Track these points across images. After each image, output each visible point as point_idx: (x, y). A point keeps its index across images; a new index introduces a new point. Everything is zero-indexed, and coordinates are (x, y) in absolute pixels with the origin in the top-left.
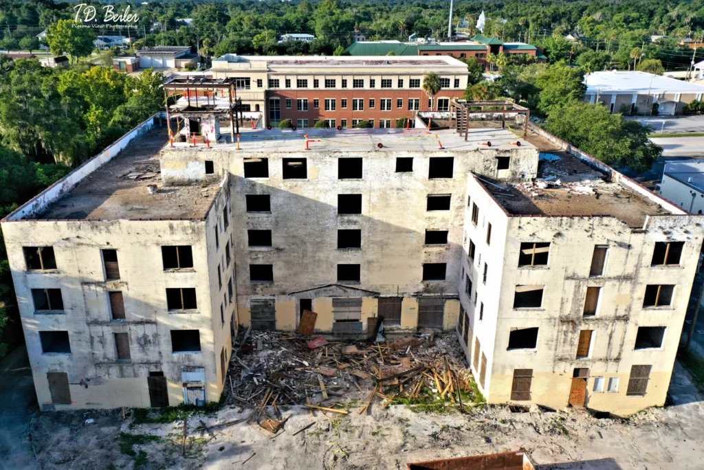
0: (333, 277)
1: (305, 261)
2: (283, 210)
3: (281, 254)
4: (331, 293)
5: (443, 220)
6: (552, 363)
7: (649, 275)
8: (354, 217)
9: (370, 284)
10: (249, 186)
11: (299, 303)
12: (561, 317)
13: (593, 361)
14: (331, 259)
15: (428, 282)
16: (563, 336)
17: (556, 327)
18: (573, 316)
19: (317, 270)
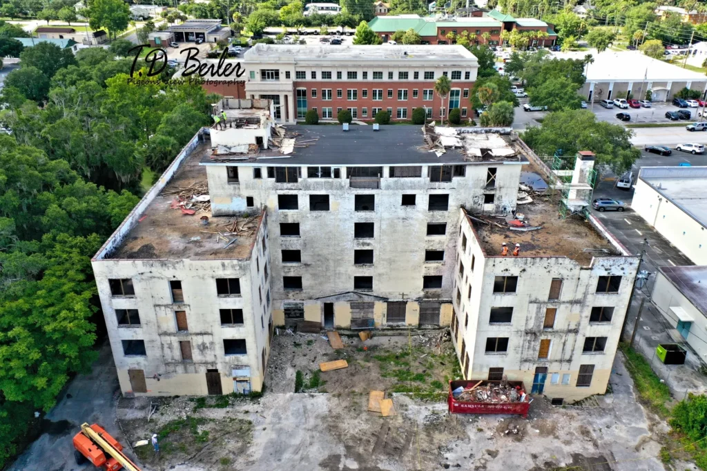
0: (351, 286)
1: (328, 274)
2: (310, 235)
3: (308, 268)
4: (349, 298)
5: (440, 242)
6: (519, 363)
7: (594, 300)
8: (367, 240)
9: (381, 291)
10: (282, 216)
11: (323, 305)
12: (526, 330)
13: (551, 362)
14: (349, 272)
15: (427, 290)
16: (527, 344)
17: (522, 338)
18: (535, 329)
19: (337, 281)
